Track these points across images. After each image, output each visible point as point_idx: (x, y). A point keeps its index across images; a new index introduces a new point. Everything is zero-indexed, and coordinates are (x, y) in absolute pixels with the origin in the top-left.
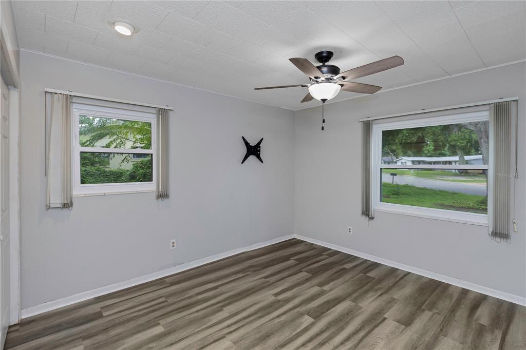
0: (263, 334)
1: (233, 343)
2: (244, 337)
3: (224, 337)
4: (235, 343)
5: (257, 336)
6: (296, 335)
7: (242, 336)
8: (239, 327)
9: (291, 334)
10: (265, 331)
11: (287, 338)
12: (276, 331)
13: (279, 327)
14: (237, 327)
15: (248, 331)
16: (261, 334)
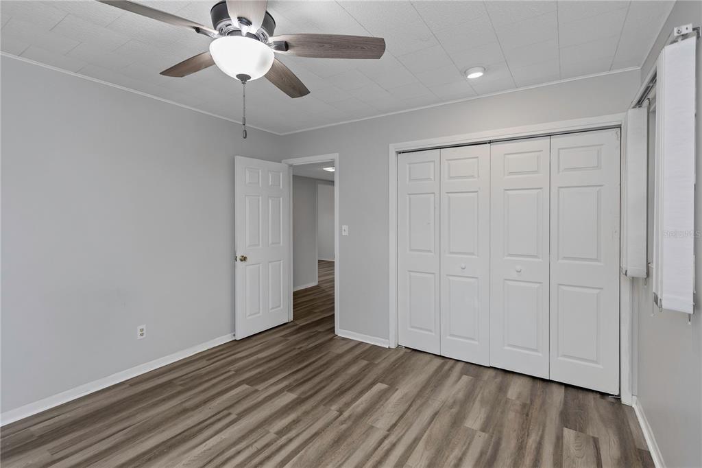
0: (343, 443)
1: (373, 427)
2: (365, 436)
3: (389, 430)
4: (372, 427)
5: (349, 440)
6: (299, 452)
7: (367, 436)
8: (379, 446)
9: (306, 451)
10: (342, 447)
11: (311, 444)
12: (327, 452)
13: (323, 458)
14: (382, 446)
15: (365, 444)
16: (346, 443)
